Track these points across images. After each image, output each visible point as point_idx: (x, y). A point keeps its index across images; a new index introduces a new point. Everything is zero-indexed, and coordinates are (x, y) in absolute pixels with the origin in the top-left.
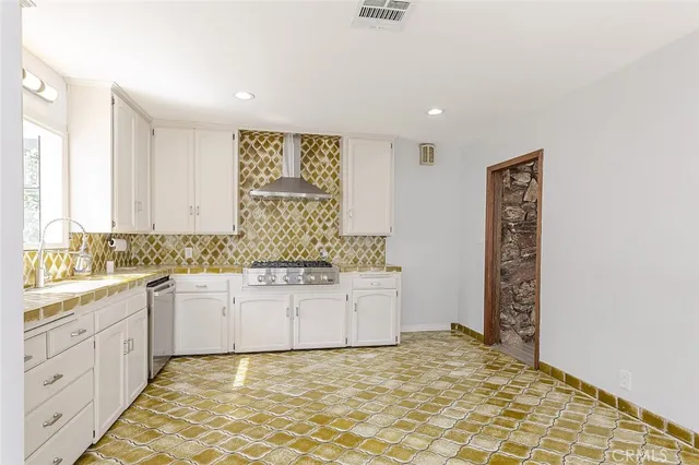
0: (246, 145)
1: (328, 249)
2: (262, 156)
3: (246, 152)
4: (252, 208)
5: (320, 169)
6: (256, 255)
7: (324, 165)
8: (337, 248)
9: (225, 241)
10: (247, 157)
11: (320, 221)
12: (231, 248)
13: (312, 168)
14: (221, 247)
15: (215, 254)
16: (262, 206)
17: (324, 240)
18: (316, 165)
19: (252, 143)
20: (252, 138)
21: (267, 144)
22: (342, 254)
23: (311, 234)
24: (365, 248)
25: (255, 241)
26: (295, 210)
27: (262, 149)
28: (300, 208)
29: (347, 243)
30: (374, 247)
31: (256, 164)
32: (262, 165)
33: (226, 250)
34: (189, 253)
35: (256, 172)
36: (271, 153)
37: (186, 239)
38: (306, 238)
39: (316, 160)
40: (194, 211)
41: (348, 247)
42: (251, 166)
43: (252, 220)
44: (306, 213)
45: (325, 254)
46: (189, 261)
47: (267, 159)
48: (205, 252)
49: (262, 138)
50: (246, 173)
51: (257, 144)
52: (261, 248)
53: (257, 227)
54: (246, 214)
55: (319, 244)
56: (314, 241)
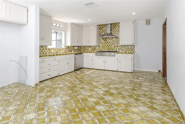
0: (100, 27)
1: (118, 48)
2: (103, 29)
3: (100, 29)
4: (101, 40)
5: (116, 30)
6: (102, 50)
7: (117, 29)
8: (121, 48)
9: (96, 47)
10: (100, 30)
11: (116, 42)
12: (97, 48)
13: (114, 30)
14: (95, 48)
15: (94, 49)
16: (103, 40)
17: (117, 46)
18: (115, 30)
19: (101, 27)
20: (101, 26)
21: (104, 27)
22: (122, 50)
23: (114, 45)
24: (128, 48)
25: (102, 47)
26: (110, 40)
27: (103, 28)
28: (112, 39)
29: (123, 47)
30: (131, 48)
31: (102, 31)
32: (103, 31)
33: (96, 49)
34: (90, 49)
35: (102, 33)
36: (105, 28)
37: (89, 47)
38: (113, 46)
39: (115, 28)
40: (89, 41)
41: (123, 48)
42: (101, 32)
43: (101, 43)
44: (113, 41)
45: (118, 50)
46: (90, 51)
47: (104, 30)
48: (92, 49)
49: (103, 26)
50: (100, 33)
51: (102, 27)
52: (103, 48)
53: (102, 44)
54: (100, 41)
55: (116, 47)
56: (115, 47)
